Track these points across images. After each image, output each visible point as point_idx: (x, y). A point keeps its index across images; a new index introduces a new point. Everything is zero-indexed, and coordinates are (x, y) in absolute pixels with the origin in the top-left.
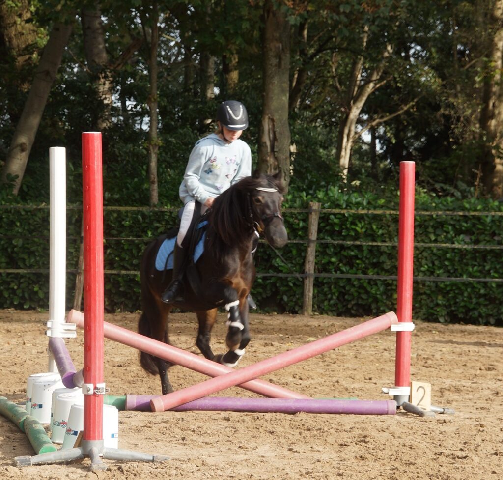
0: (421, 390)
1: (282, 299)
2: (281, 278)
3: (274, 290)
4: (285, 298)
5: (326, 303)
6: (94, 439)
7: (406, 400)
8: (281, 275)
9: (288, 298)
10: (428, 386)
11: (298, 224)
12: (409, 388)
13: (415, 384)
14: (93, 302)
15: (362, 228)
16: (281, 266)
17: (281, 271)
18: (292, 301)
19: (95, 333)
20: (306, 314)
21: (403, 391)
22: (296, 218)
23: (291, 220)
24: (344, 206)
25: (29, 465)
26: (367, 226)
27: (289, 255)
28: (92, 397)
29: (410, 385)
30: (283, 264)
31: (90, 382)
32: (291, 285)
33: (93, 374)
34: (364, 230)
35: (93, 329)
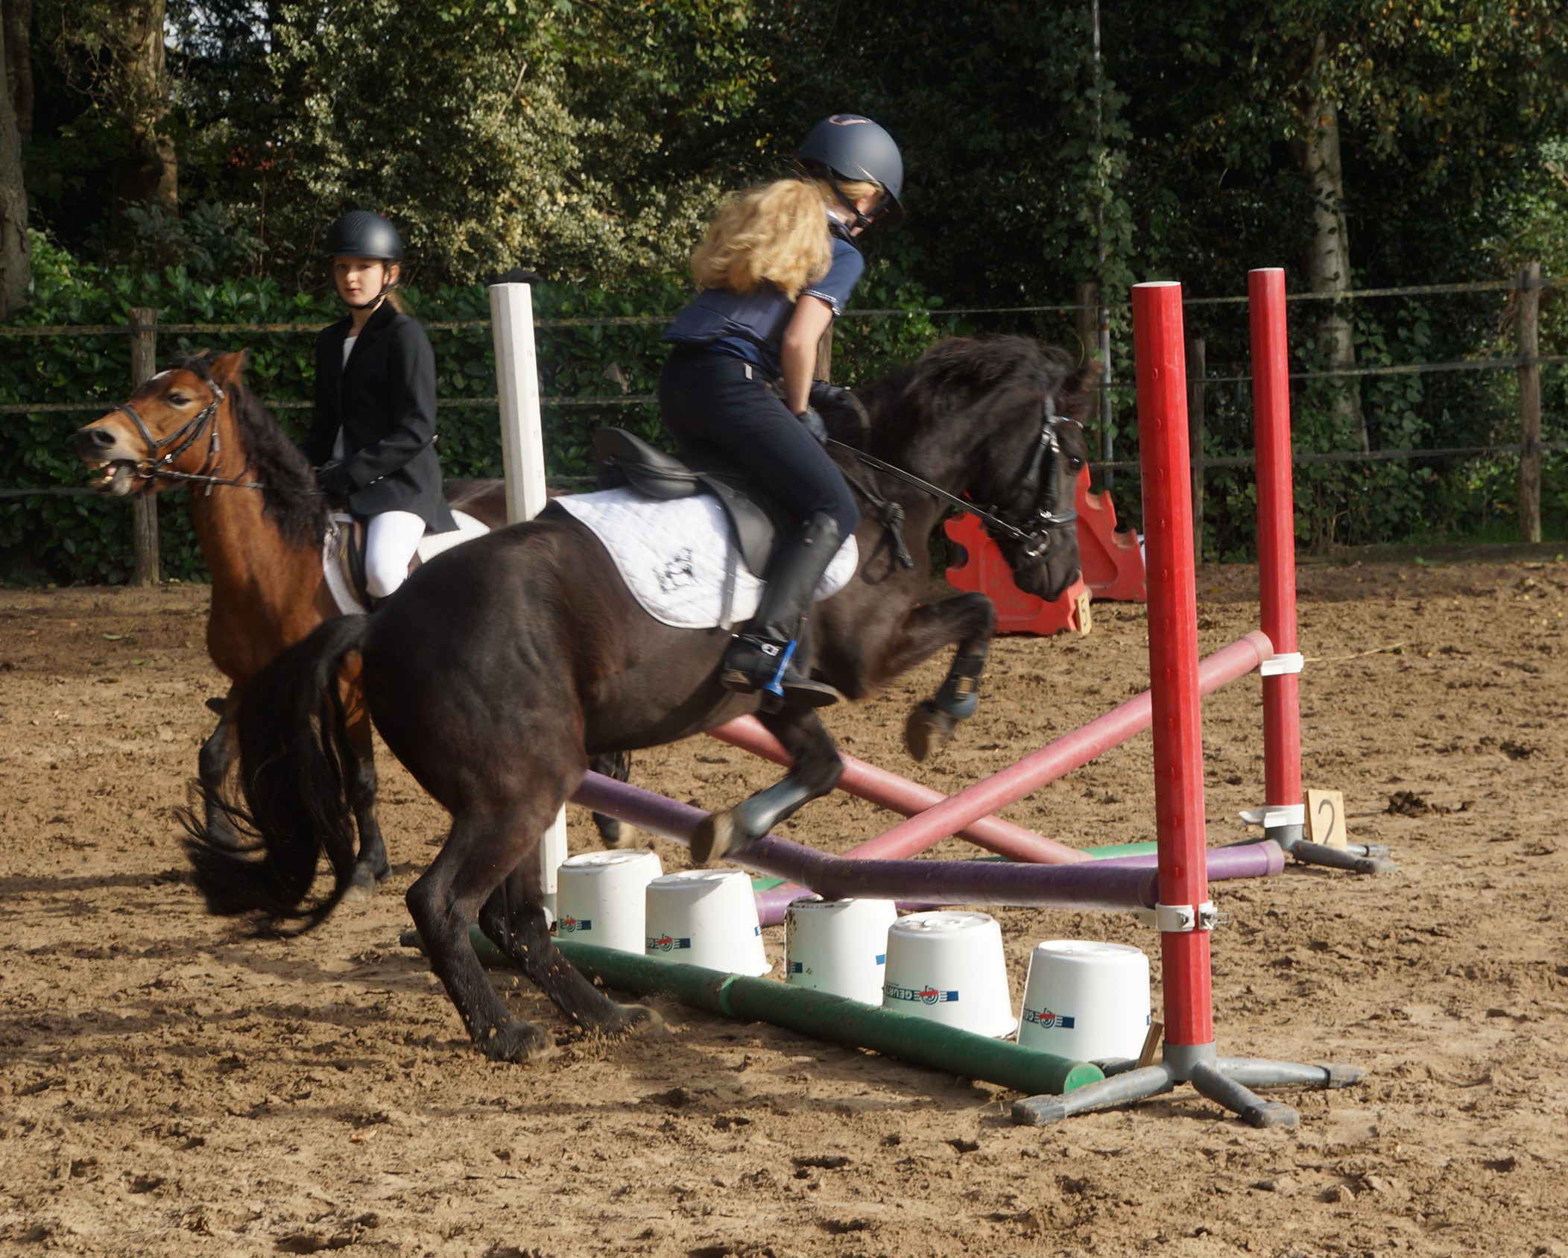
0: (1326, 807)
1: (61, 547)
2: (53, 498)
3: (31, 527)
4: (70, 546)
5: (185, 552)
6: (1201, 1041)
7: (1297, 836)
8: (54, 490)
9: (78, 544)
10: (1337, 797)
11: (91, 363)
12: (1302, 807)
13: (1316, 796)
14: (1182, 706)
15: (267, 367)
16: (54, 469)
17: (56, 481)
18: (89, 552)
19: (1192, 783)
20: (146, 583)
21: (1288, 816)
22: (80, 348)
23: (69, 352)
24: (210, 315)
25: (1061, 1117)
26: (280, 361)
27: (70, 438)
28: (1192, 937)
29: (1306, 800)
30: (57, 463)
31: (1185, 903)
32: (84, 512)
33: (1190, 883)
34: (273, 372)
35: (1185, 772)
